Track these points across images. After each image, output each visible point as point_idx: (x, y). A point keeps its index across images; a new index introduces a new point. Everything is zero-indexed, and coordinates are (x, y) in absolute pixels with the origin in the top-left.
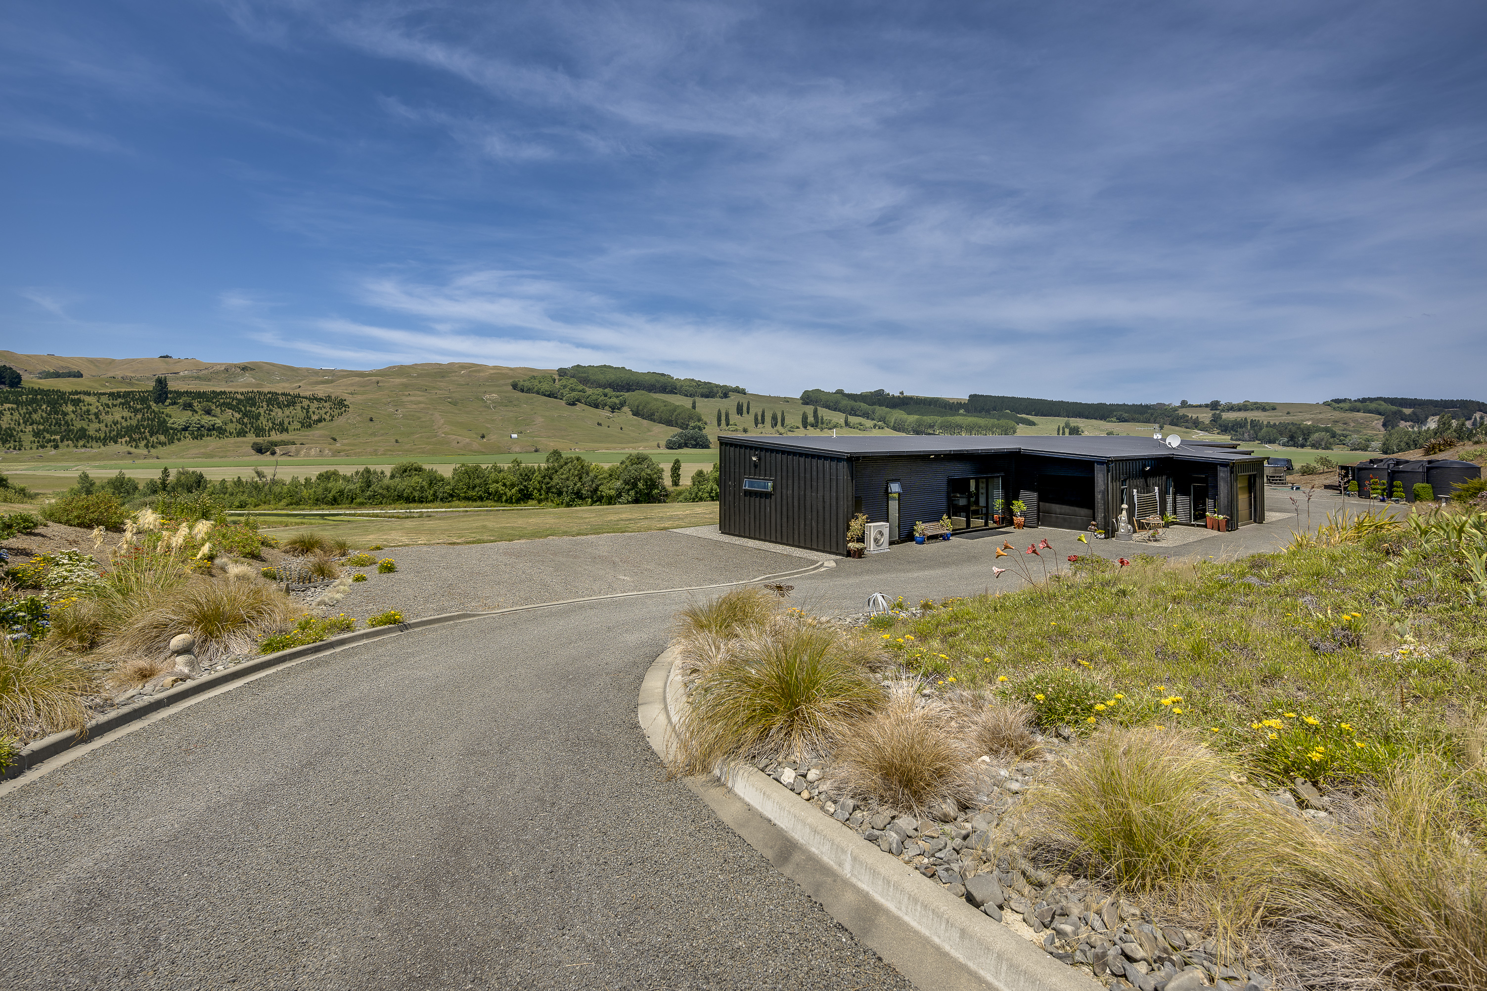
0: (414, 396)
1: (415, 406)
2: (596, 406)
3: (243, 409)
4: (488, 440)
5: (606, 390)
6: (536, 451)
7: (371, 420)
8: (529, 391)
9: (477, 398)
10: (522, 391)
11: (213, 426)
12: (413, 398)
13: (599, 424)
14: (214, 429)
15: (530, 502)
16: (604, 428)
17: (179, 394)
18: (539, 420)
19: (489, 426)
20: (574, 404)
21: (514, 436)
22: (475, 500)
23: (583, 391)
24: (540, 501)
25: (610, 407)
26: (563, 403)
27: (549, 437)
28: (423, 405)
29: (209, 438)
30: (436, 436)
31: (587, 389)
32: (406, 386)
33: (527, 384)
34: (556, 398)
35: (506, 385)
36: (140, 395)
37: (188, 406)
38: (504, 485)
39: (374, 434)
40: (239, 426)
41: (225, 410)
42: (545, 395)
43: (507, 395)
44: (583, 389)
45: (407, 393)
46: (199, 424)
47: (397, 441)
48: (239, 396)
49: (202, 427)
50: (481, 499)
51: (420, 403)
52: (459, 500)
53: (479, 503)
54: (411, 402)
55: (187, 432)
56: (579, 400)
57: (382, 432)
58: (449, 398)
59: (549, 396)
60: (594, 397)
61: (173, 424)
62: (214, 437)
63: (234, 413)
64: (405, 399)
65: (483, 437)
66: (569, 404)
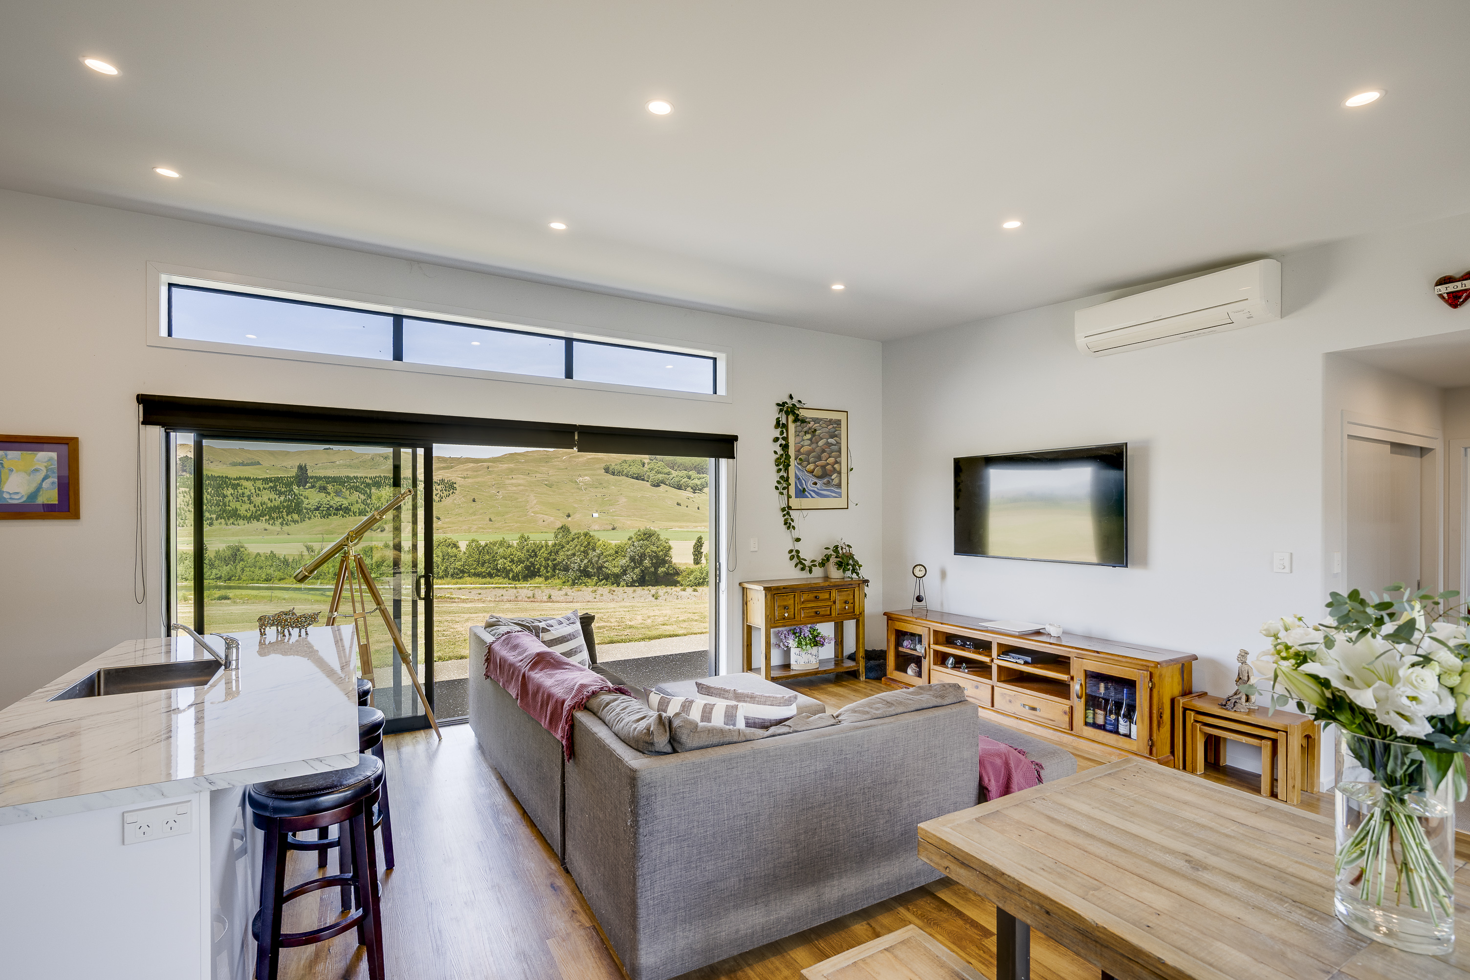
0: (516, 479)
1: (515, 488)
2: (679, 487)
3: (368, 491)
4: (572, 519)
5: (690, 473)
6: (613, 529)
7: (474, 501)
8: (620, 473)
9: (571, 481)
10: (613, 474)
11: (341, 506)
12: (513, 481)
13: (678, 504)
14: (341, 509)
15: (538, 580)
16: (682, 508)
17: (319, 478)
18: (623, 500)
19: (576, 506)
20: (658, 486)
21: (596, 515)
22: (484, 577)
23: (668, 474)
24: (547, 578)
25: (692, 488)
26: (648, 484)
27: (629, 516)
28: (522, 488)
29: (335, 517)
30: (526, 515)
31: (673, 472)
32: (511, 471)
33: (618, 468)
34: (643, 480)
35: (600, 468)
36: (287, 479)
37: (323, 489)
38: (512, 561)
39: (474, 514)
40: (363, 506)
41: (353, 492)
42: (633, 478)
43: (599, 477)
44: (669, 472)
45: (511, 477)
46: (328, 504)
47: (490, 520)
48: (368, 481)
49: (331, 507)
50: (490, 575)
51: (520, 485)
52: (469, 576)
53: (488, 579)
54: (512, 484)
55: (317, 512)
56: (663, 482)
57: (481, 511)
58: (546, 481)
59: (637, 478)
60: (677, 479)
61: (308, 504)
62: (339, 516)
63: (360, 495)
64: (508, 482)
65: (569, 516)
66: (654, 486)
